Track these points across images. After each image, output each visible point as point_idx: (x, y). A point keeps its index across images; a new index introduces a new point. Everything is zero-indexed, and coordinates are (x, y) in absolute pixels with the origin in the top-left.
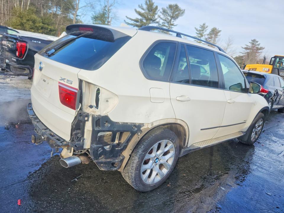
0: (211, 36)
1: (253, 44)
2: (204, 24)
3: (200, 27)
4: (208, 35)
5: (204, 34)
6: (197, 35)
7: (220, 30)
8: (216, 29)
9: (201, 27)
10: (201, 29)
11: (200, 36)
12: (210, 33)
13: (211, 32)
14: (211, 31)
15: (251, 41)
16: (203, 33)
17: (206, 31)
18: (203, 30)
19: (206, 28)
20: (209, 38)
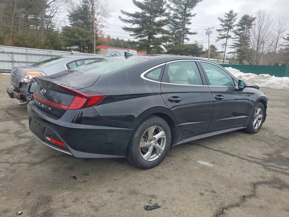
0: (242, 27)
2: (231, 12)
3: (225, 16)
4: (238, 25)
6: (223, 28)
7: (253, 17)
8: (248, 16)
9: (227, 16)
10: (227, 19)
11: (227, 28)
13: (241, 22)
16: (232, 24)
17: (235, 20)
18: (230, 20)
19: (234, 16)
20: (240, 30)
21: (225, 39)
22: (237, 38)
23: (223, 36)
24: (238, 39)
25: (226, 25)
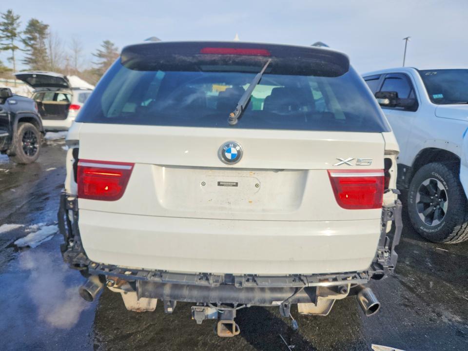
0: (32, 35)
1: (107, 48)
2: (10, 12)
3: (2, 17)
4: (25, 33)
5: (17, 31)
6: (4, 34)
7: (45, 23)
8: (37, 22)
9: (4, 16)
10: (6, 21)
11: (9, 34)
12: (27, 29)
13: (30, 28)
14: (28, 24)
15: (103, 44)
16: (15, 29)
17: (18, 25)
18: (12, 24)
19: (16, 20)
20: (30, 39)
21: (10, 51)
22: (29, 50)
23: (5, 46)
24: (30, 52)
25: (6, 30)
